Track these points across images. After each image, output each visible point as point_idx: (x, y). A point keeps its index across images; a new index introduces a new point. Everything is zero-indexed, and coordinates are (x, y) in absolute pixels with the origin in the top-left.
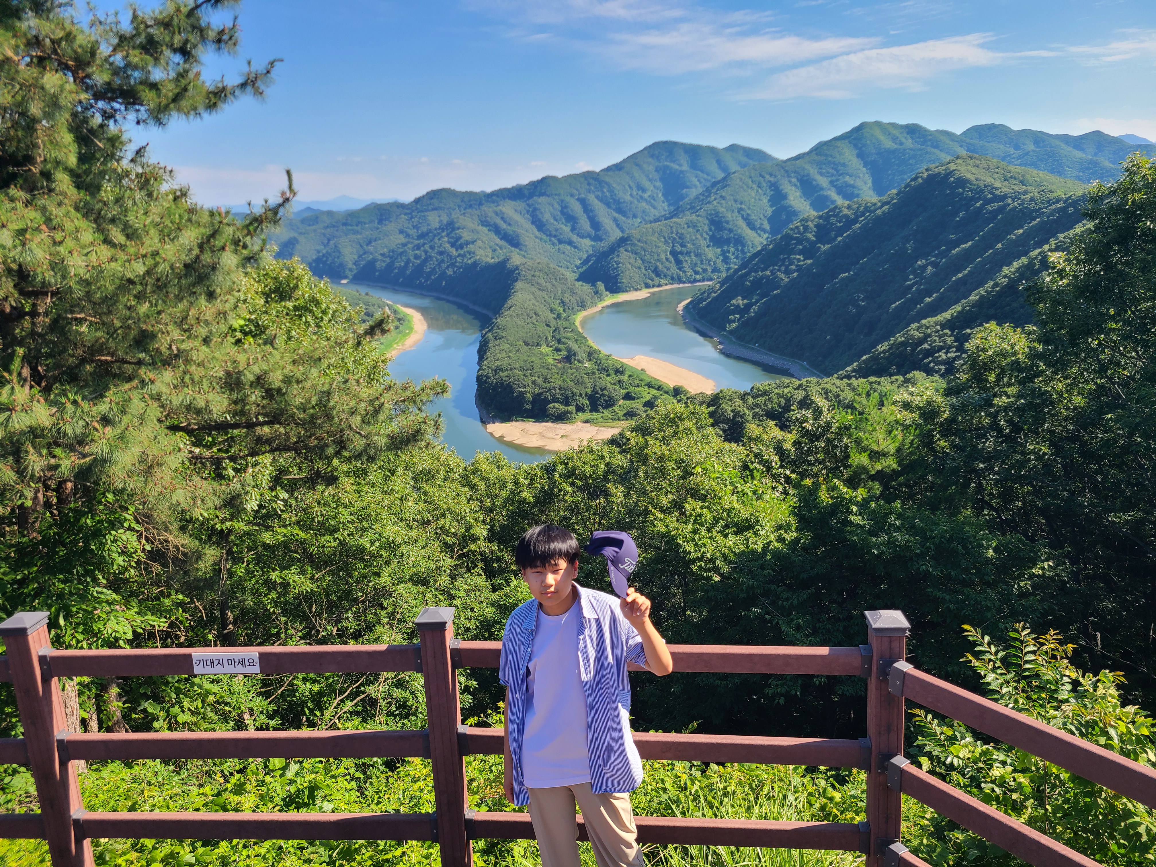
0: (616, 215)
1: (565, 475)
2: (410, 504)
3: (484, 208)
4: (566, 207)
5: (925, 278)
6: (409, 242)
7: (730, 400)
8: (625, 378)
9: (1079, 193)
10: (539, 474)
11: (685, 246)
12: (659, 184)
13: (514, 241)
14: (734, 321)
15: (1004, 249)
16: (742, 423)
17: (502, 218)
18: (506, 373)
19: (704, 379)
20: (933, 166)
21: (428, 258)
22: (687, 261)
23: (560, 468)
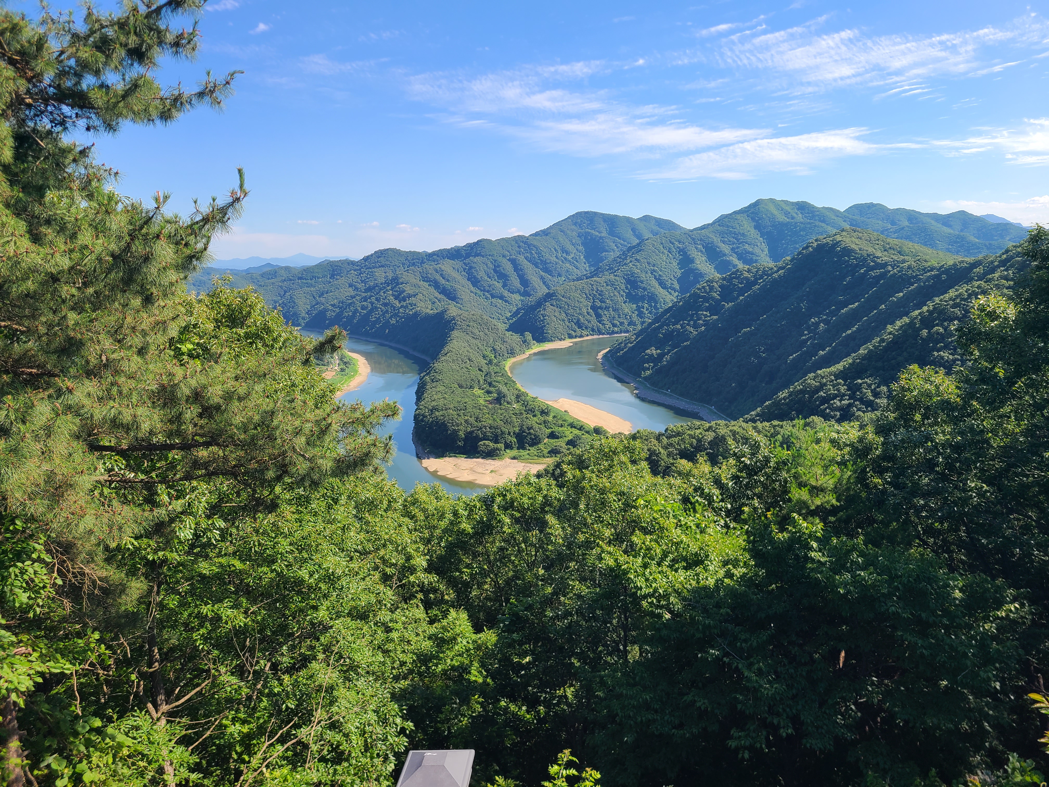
0: (543, 274)
1: (503, 507)
2: (352, 534)
3: (425, 266)
4: (499, 266)
5: (818, 333)
6: (357, 295)
7: (646, 440)
8: (550, 418)
9: (951, 263)
10: (478, 505)
11: (604, 302)
12: (581, 248)
13: (451, 295)
14: (648, 369)
15: (887, 309)
16: (658, 461)
17: (441, 275)
18: (441, 413)
19: (621, 420)
20: (822, 237)
21: (374, 309)
22: (606, 315)
23: (499, 499)
